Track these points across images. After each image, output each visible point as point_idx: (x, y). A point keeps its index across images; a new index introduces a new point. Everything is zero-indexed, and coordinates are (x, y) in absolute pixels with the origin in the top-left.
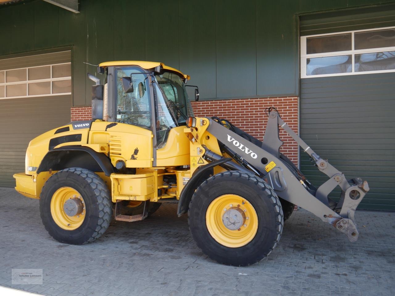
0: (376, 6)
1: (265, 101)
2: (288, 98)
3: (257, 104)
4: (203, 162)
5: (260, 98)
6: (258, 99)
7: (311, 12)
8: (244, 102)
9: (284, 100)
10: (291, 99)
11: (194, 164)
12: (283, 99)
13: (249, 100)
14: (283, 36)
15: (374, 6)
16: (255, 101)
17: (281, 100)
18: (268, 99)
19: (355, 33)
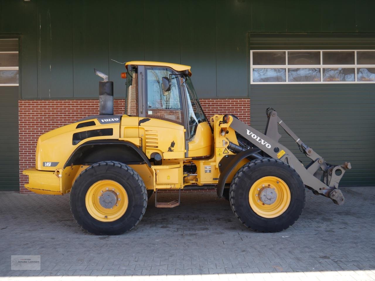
0: (306, 33)
1: (224, 101)
2: (243, 100)
3: (218, 103)
4: (227, 152)
5: (220, 99)
6: (218, 99)
7: (260, 32)
8: (206, 101)
9: (240, 101)
10: (245, 101)
11: (220, 154)
12: (238, 100)
13: (211, 100)
14: (238, 49)
15: (304, 34)
16: (216, 101)
17: (237, 101)
18: (227, 100)
19: (288, 52)
